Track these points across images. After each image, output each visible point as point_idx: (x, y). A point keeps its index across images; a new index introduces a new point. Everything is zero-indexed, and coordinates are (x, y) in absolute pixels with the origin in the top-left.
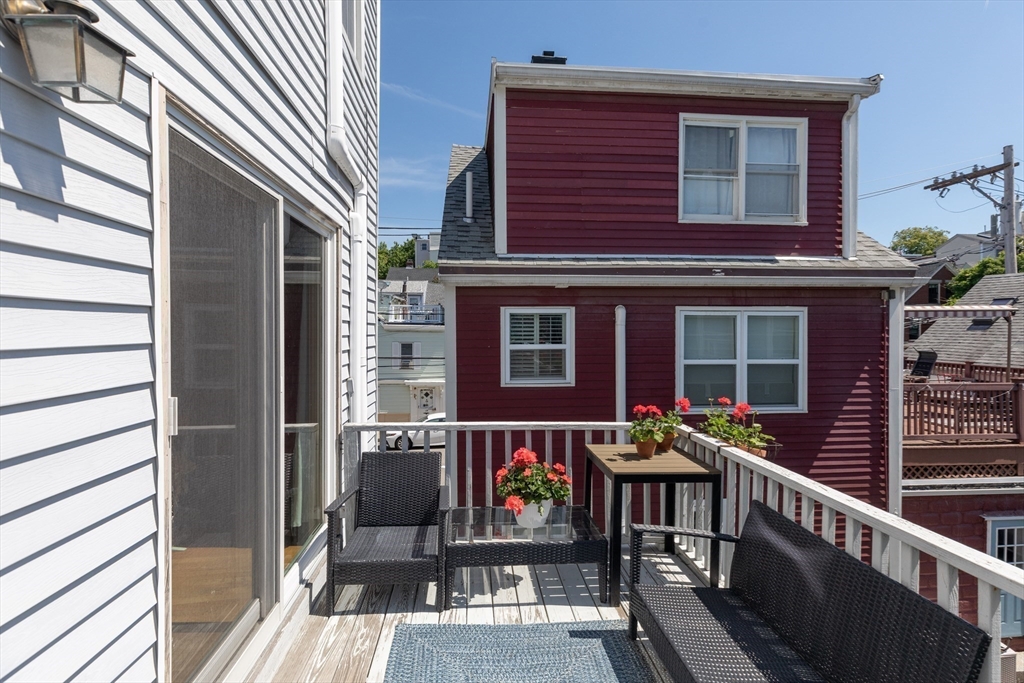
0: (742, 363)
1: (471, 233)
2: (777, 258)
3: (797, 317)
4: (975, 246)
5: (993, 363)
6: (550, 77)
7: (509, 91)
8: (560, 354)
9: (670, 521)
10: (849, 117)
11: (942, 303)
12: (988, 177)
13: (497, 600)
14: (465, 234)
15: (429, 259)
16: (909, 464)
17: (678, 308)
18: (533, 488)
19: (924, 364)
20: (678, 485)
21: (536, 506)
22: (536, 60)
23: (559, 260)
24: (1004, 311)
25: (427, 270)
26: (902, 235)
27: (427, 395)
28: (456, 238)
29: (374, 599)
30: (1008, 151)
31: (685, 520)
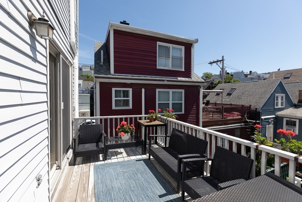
0: (171, 102)
1: (103, 68)
2: (178, 78)
3: (182, 92)
4: (217, 77)
5: (219, 103)
6: (125, 28)
7: (114, 30)
8: (128, 100)
9: (156, 134)
10: (192, 47)
11: (212, 90)
12: (219, 62)
13: (118, 157)
14: (101, 68)
15: (82, 73)
16: (204, 125)
17: (157, 89)
18: (127, 130)
19: (208, 103)
20: (158, 127)
21: (127, 134)
22: (121, 23)
23: (128, 76)
24: (221, 92)
25: (82, 77)
26: (205, 74)
27: (83, 115)
28: (99, 68)
29: (86, 161)
30: (223, 57)
31: (159, 133)
